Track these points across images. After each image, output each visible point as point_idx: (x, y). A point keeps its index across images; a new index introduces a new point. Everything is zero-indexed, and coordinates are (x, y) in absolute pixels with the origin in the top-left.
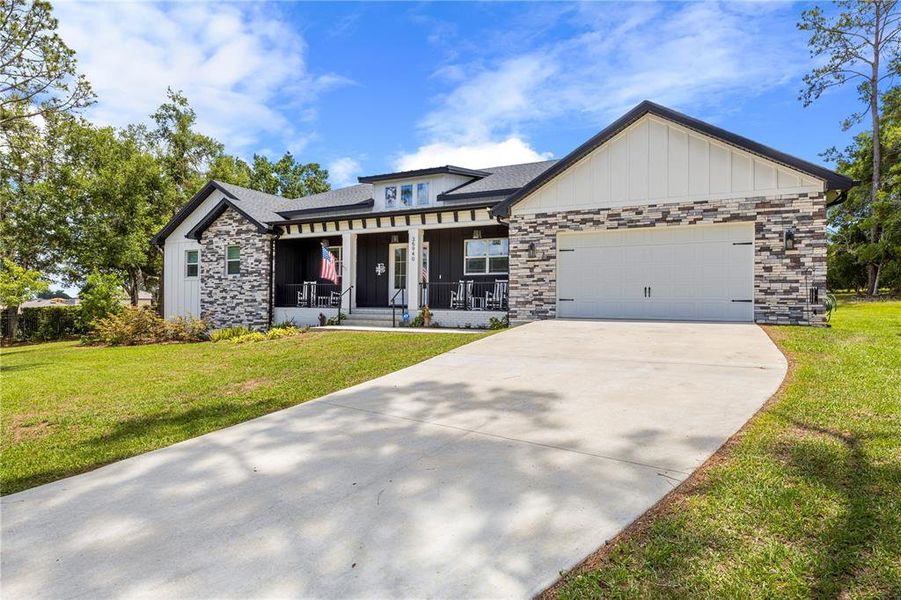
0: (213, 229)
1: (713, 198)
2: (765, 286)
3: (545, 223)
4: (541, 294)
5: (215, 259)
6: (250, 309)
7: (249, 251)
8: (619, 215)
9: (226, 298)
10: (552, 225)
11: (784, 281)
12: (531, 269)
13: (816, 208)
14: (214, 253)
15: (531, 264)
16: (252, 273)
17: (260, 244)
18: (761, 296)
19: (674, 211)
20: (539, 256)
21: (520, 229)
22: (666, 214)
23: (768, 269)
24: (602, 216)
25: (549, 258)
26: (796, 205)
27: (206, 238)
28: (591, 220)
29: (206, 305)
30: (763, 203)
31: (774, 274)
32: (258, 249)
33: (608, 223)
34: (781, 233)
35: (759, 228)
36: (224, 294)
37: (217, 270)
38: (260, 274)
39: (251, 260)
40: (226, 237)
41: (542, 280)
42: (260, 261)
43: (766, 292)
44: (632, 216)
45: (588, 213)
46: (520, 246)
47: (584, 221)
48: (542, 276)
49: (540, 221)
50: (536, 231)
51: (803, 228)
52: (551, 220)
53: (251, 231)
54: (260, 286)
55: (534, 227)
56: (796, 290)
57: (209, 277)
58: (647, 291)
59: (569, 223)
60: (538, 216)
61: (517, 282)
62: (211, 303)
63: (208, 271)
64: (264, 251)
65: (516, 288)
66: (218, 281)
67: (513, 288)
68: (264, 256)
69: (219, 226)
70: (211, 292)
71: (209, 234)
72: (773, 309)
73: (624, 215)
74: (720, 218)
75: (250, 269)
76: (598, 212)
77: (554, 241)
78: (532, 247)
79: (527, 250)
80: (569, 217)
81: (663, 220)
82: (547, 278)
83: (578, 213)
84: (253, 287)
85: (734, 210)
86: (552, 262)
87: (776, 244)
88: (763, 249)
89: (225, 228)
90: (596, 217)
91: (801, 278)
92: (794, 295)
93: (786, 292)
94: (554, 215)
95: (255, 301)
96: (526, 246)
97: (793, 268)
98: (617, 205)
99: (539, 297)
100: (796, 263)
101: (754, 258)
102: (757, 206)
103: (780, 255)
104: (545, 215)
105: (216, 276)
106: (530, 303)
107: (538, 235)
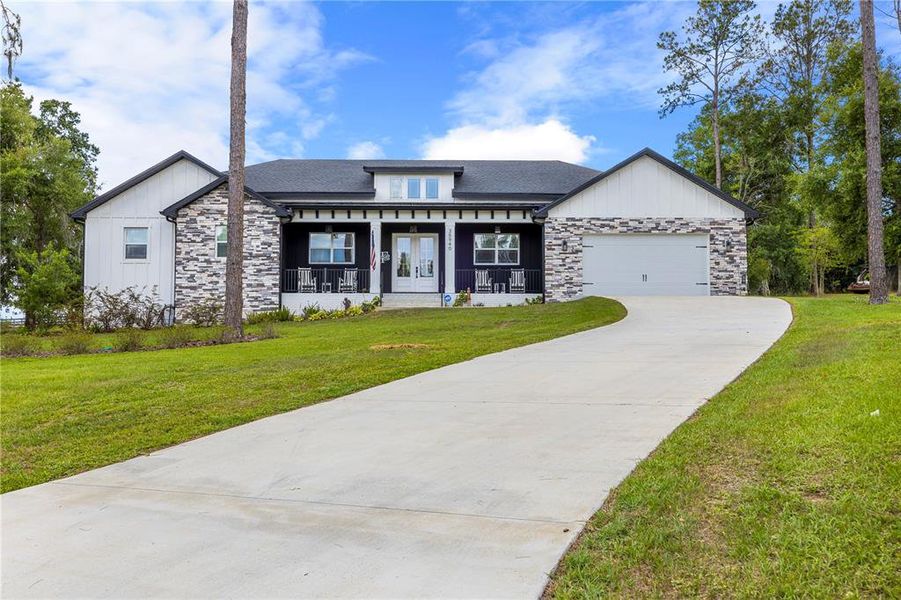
0: (198, 207)
1: (687, 217)
2: (716, 274)
3: (574, 225)
4: (571, 279)
5: (199, 240)
6: (254, 294)
7: (253, 233)
8: (627, 223)
9: (217, 282)
10: (579, 227)
11: (726, 271)
12: (563, 260)
13: (741, 228)
14: (197, 233)
15: (563, 256)
16: (257, 256)
17: (270, 227)
18: (714, 281)
19: (663, 224)
20: (569, 250)
21: (554, 229)
22: (658, 224)
23: (717, 264)
24: (616, 223)
25: (577, 252)
26: (731, 225)
27: (185, 216)
28: (608, 225)
29: (184, 291)
30: (713, 223)
31: (721, 266)
32: (266, 232)
33: (620, 229)
34: (723, 241)
35: (712, 238)
36: (215, 278)
37: (203, 252)
38: (269, 258)
39: (255, 243)
40: (219, 216)
41: (572, 268)
42: (270, 245)
43: (717, 278)
44: (636, 224)
45: (606, 220)
46: (554, 242)
47: (603, 226)
48: (572, 265)
49: (570, 223)
50: (566, 231)
51: (735, 239)
52: (578, 223)
53: (257, 212)
54: (269, 269)
55: (566, 228)
56: (732, 277)
57: (188, 260)
58: (645, 277)
59: (592, 227)
60: (568, 219)
61: (552, 270)
62: (193, 288)
63: (188, 253)
64: (275, 234)
65: (551, 274)
66: (205, 264)
67: (548, 274)
68: (275, 240)
69: (206, 204)
70: (192, 276)
71: (192, 212)
72: (721, 288)
73: (631, 223)
74: (690, 230)
75: (254, 253)
76: (613, 220)
77: (581, 239)
78: (565, 243)
79: (560, 245)
80: (593, 222)
81: (656, 228)
82: (576, 266)
83: (598, 219)
84: (260, 271)
85: (698, 226)
86: (580, 254)
87: (721, 248)
88: (715, 251)
89: (215, 207)
90: (612, 223)
91: (735, 269)
92: (731, 280)
93: (727, 278)
94: (581, 220)
95: (263, 285)
96: (560, 242)
97: (730, 263)
98: (626, 215)
99: (569, 282)
100: (732, 260)
101: (708, 257)
102: (711, 224)
103: (723, 255)
104: (573, 219)
105: (202, 258)
106: (563, 286)
107: (568, 234)
